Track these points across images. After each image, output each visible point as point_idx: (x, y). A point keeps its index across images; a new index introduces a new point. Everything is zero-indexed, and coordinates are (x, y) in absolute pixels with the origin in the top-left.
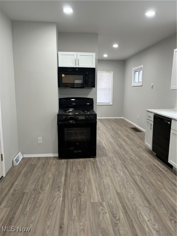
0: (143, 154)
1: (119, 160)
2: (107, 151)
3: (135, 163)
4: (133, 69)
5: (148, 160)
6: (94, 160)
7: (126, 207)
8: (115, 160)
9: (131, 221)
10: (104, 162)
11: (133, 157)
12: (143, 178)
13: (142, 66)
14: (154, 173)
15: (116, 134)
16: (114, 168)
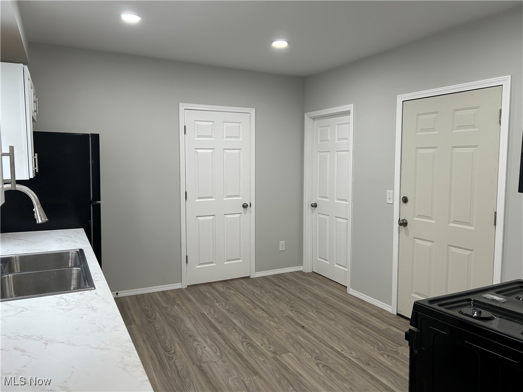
7: (237, 357)
9: (227, 344)
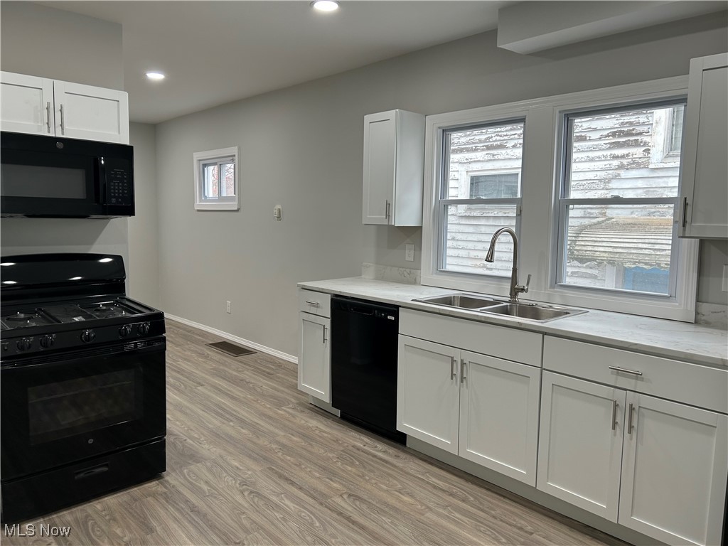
0: (303, 422)
1: (249, 463)
2: (189, 441)
3: (301, 456)
4: (197, 156)
5: (329, 436)
6: (166, 487)
8: (236, 464)
10: (207, 482)
11: (284, 441)
12: (357, 496)
13: (234, 150)
14: (372, 471)
15: (178, 372)
16: (251, 492)
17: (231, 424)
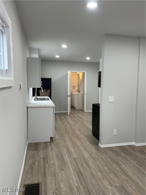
1: (77, 133)
2: (86, 139)
8: (79, 133)
10: (86, 132)
17: (74, 141)
